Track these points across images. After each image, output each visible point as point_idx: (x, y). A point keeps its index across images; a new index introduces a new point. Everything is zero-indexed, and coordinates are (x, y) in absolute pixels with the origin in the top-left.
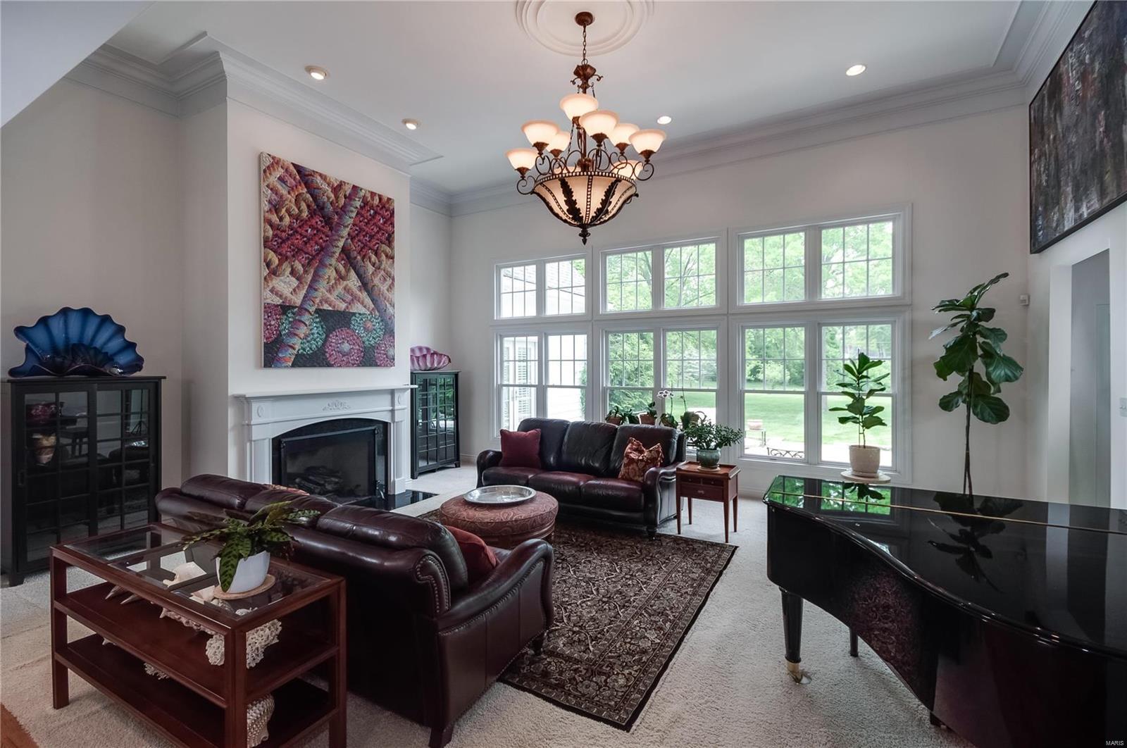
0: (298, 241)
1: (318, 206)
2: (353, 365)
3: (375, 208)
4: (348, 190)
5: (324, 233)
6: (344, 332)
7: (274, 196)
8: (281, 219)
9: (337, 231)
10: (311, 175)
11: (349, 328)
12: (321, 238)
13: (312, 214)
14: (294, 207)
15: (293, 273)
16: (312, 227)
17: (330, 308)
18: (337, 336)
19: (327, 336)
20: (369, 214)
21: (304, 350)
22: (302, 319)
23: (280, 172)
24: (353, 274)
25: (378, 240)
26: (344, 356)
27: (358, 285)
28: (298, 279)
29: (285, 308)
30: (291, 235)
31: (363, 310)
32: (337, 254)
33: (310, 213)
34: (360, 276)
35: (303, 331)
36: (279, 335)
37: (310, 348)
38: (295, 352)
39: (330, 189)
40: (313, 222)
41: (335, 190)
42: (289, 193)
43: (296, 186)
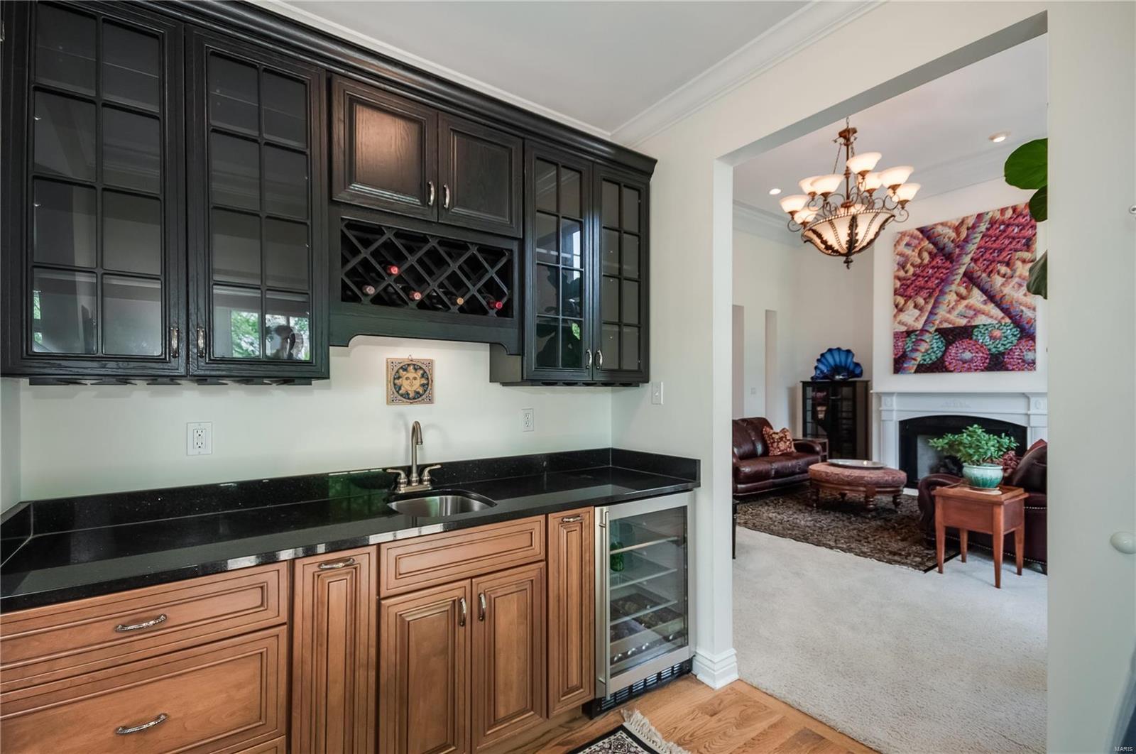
0: (921, 282)
1: (939, 249)
2: (976, 370)
3: (1007, 222)
4: (971, 222)
5: (944, 268)
6: (965, 343)
7: (902, 259)
8: (906, 272)
9: (958, 261)
10: (933, 228)
11: (971, 339)
12: (942, 273)
13: (933, 257)
14: (917, 259)
15: (916, 306)
16: (933, 268)
17: (950, 326)
18: (957, 347)
20: (998, 231)
21: (925, 360)
22: (923, 338)
23: (907, 239)
24: (976, 292)
25: (1011, 250)
26: (964, 363)
27: (982, 299)
28: (920, 310)
29: (908, 333)
30: (915, 280)
31: (988, 321)
32: (958, 280)
33: (930, 258)
34: (984, 291)
35: (923, 347)
36: (905, 352)
37: (931, 359)
38: (917, 363)
39: (951, 231)
40: (934, 263)
41: (957, 229)
42: (913, 251)
43: (919, 244)
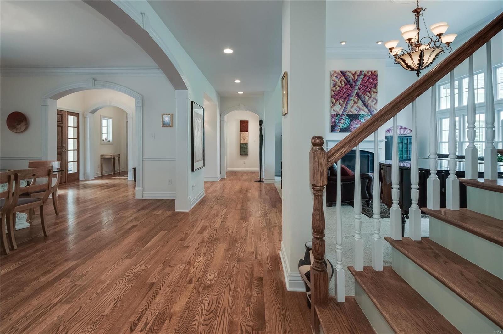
0: (341, 94)
1: (348, 81)
3: (369, 76)
4: (358, 73)
5: (350, 90)
6: (357, 121)
7: (334, 83)
8: (336, 89)
9: (354, 88)
10: (345, 72)
13: (346, 84)
14: (340, 84)
15: (340, 104)
16: (346, 89)
17: (352, 114)
18: (354, 122)
19: (351, 123)
20: (366, 79)
21: (343, 127)
22: (342, 118)
23: (336, 75)
24: (360, 101)
25: (370, 87)
27: (362, 104)
28: (341, 106)
29: (337, 115)
30: (339, 92)
31: (364, 113)
32: (354, 96)
34: (363, 101)
35: (342, 121)
36: (335, 123)
37: (345, 127)
38: (340, 128)
39: (352, 75)
40: (346, 87)
41: (354, 75)
42: (339, 80)
43: (341, 77)
